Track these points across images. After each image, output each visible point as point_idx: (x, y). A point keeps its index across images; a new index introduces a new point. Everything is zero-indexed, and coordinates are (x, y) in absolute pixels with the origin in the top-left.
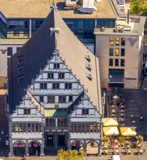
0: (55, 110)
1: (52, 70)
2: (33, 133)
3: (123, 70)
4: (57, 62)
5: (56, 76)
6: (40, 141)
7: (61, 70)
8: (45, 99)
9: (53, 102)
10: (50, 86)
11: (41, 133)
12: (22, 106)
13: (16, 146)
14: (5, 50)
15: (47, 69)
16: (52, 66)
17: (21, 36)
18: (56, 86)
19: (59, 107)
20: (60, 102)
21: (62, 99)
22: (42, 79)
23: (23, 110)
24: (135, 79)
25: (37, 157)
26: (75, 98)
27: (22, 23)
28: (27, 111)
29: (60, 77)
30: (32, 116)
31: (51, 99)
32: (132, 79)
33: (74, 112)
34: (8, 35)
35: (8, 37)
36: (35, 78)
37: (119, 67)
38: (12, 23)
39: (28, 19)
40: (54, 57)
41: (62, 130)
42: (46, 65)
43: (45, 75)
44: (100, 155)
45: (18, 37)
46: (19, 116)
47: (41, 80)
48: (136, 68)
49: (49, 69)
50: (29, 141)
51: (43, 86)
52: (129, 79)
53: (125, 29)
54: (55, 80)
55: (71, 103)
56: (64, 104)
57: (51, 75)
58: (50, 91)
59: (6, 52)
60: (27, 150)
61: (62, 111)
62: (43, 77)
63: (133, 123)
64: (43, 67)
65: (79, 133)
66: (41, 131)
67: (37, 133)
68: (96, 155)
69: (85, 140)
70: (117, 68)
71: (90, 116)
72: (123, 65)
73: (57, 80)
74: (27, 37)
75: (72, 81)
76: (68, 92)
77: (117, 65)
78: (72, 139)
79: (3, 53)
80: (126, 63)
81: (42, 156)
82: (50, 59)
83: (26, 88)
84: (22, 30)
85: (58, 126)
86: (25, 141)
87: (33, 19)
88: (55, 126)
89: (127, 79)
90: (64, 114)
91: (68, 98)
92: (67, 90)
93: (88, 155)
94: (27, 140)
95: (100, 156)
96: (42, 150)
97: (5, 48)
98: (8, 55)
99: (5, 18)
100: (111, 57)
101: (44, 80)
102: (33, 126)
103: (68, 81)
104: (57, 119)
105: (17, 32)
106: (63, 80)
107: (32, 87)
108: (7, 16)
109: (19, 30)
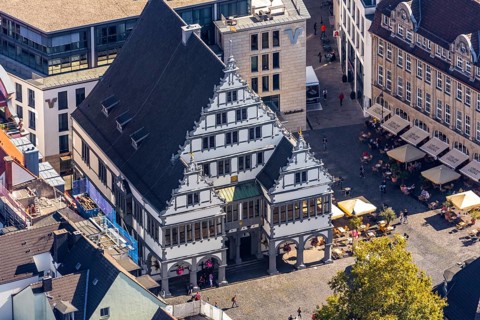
0: (233, 188)
1: (224, 106)
2: (205, 241)
3: (278, 96)
4: (232, 87)
5: (231, 116)
6: (219, 255)
7: (240, 103)
8: (213, 168)
9: (228, 171)
10: (220, 139)
11: (220, 238)
12: (183, 189)
13: (175, 274)
14: (54, 100)
15: (214, 107)
16: (223, 97)
17: (75, 65)
18: (232, 138)
19: (240, 180)
20: (241, 169)
21: (244, 162)
22: (206, 128)
23: (185, 196)
24: (302, 111)
25: (215, 289)
26: (267, 156)
27: (76, 38)
28: (193, 198)
29: (238, 119)
30: (203, 205)
31: (224, 166)
32: (295, 112)
33: (281, 182)
34: (50, 68)
35: (50, 73)
36: (192, 128)
37: (271, 92)
38: (58, 42)
39: (88, 28)
40: (227, 79)
41: (249, 227)
42: (212, 97)
43: (211, 120)
44: (330, 260)
45: (69, 69)
46: (179, 210)
47: (204, 131)
48: (302, 88)
49: (218, 105)
50: (198, 259)
51: (209, 142)
52: (290, 112)
53: (273, 12)
54: (230, 126)
55: (261, 167)
56: (248, 171)
57: (221, 118)
58: (221, 150)
59: (56, 104)
60: (194, 279)
61: (247, 187)
62: (207, 124)
63: (347, 193)
64: (206, 104)
65: (290, 224)
66: (219, 234)
67: (212, 240)
68: (323, 262)
69: (301, 236)
70: (267, 94)
71: (310, 184)
72: (276, 86)
73: (233, 125)
74: (86, 66)
75: (261, 121)
76: (254, 146)
77: (265, 88)
78: (279, 239)
79: (51, 106)
80: (282, 82)
81: (224, 285)
82: (219, 83)
83: (176, 153)
84: (75, 54)
85: (245, 218)
86: (190, 261)
87: (96, 26)
88: (237, 219)
89: (286, 113)
90: (253, 191)
91: (254, 158)
92: (252, 142)
93: (308, 265)
94: (194, 258)
95: (330, 262)
96: (222, 273)
97: (54, 94)
98: (60, 109)
99: (41, 33)
100: (255, 74)
101: (209, 130)
102: (205, 227)
103: (255, 122)
104: (241, 206)
105: (67, 60)
106: (244, 123)
107: (187, 148)
108: (46, 29)
109: (71, 55)
